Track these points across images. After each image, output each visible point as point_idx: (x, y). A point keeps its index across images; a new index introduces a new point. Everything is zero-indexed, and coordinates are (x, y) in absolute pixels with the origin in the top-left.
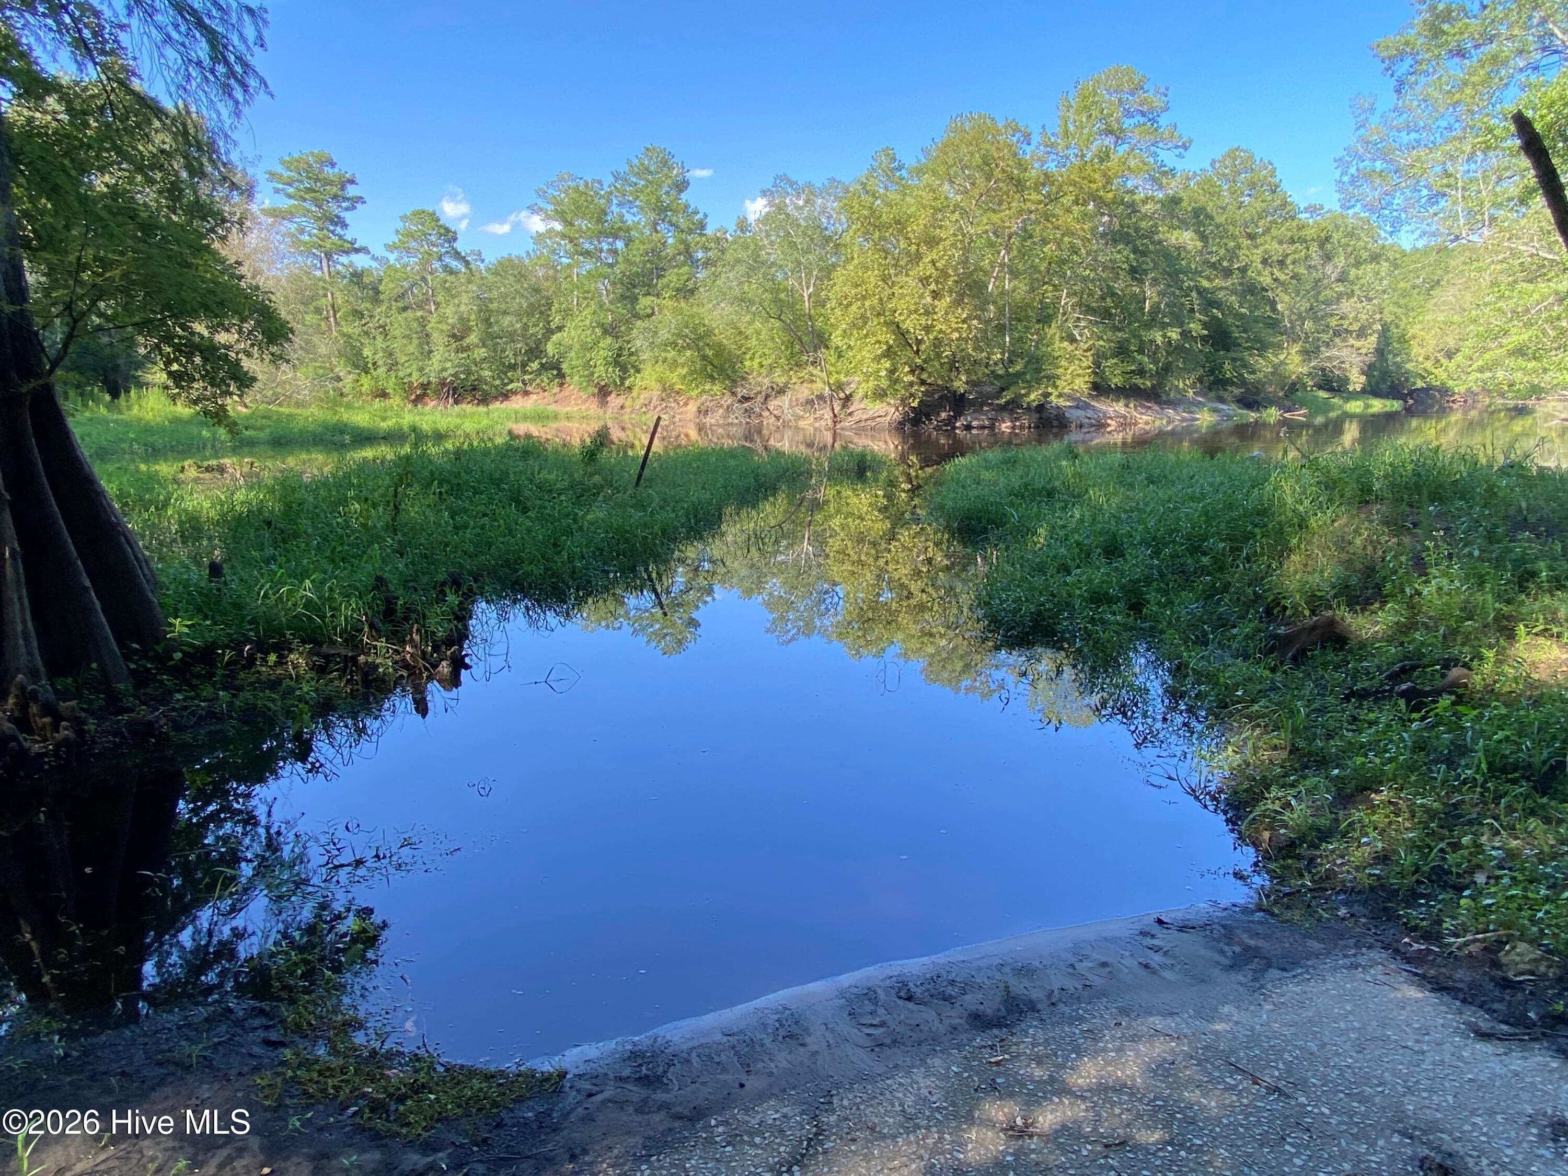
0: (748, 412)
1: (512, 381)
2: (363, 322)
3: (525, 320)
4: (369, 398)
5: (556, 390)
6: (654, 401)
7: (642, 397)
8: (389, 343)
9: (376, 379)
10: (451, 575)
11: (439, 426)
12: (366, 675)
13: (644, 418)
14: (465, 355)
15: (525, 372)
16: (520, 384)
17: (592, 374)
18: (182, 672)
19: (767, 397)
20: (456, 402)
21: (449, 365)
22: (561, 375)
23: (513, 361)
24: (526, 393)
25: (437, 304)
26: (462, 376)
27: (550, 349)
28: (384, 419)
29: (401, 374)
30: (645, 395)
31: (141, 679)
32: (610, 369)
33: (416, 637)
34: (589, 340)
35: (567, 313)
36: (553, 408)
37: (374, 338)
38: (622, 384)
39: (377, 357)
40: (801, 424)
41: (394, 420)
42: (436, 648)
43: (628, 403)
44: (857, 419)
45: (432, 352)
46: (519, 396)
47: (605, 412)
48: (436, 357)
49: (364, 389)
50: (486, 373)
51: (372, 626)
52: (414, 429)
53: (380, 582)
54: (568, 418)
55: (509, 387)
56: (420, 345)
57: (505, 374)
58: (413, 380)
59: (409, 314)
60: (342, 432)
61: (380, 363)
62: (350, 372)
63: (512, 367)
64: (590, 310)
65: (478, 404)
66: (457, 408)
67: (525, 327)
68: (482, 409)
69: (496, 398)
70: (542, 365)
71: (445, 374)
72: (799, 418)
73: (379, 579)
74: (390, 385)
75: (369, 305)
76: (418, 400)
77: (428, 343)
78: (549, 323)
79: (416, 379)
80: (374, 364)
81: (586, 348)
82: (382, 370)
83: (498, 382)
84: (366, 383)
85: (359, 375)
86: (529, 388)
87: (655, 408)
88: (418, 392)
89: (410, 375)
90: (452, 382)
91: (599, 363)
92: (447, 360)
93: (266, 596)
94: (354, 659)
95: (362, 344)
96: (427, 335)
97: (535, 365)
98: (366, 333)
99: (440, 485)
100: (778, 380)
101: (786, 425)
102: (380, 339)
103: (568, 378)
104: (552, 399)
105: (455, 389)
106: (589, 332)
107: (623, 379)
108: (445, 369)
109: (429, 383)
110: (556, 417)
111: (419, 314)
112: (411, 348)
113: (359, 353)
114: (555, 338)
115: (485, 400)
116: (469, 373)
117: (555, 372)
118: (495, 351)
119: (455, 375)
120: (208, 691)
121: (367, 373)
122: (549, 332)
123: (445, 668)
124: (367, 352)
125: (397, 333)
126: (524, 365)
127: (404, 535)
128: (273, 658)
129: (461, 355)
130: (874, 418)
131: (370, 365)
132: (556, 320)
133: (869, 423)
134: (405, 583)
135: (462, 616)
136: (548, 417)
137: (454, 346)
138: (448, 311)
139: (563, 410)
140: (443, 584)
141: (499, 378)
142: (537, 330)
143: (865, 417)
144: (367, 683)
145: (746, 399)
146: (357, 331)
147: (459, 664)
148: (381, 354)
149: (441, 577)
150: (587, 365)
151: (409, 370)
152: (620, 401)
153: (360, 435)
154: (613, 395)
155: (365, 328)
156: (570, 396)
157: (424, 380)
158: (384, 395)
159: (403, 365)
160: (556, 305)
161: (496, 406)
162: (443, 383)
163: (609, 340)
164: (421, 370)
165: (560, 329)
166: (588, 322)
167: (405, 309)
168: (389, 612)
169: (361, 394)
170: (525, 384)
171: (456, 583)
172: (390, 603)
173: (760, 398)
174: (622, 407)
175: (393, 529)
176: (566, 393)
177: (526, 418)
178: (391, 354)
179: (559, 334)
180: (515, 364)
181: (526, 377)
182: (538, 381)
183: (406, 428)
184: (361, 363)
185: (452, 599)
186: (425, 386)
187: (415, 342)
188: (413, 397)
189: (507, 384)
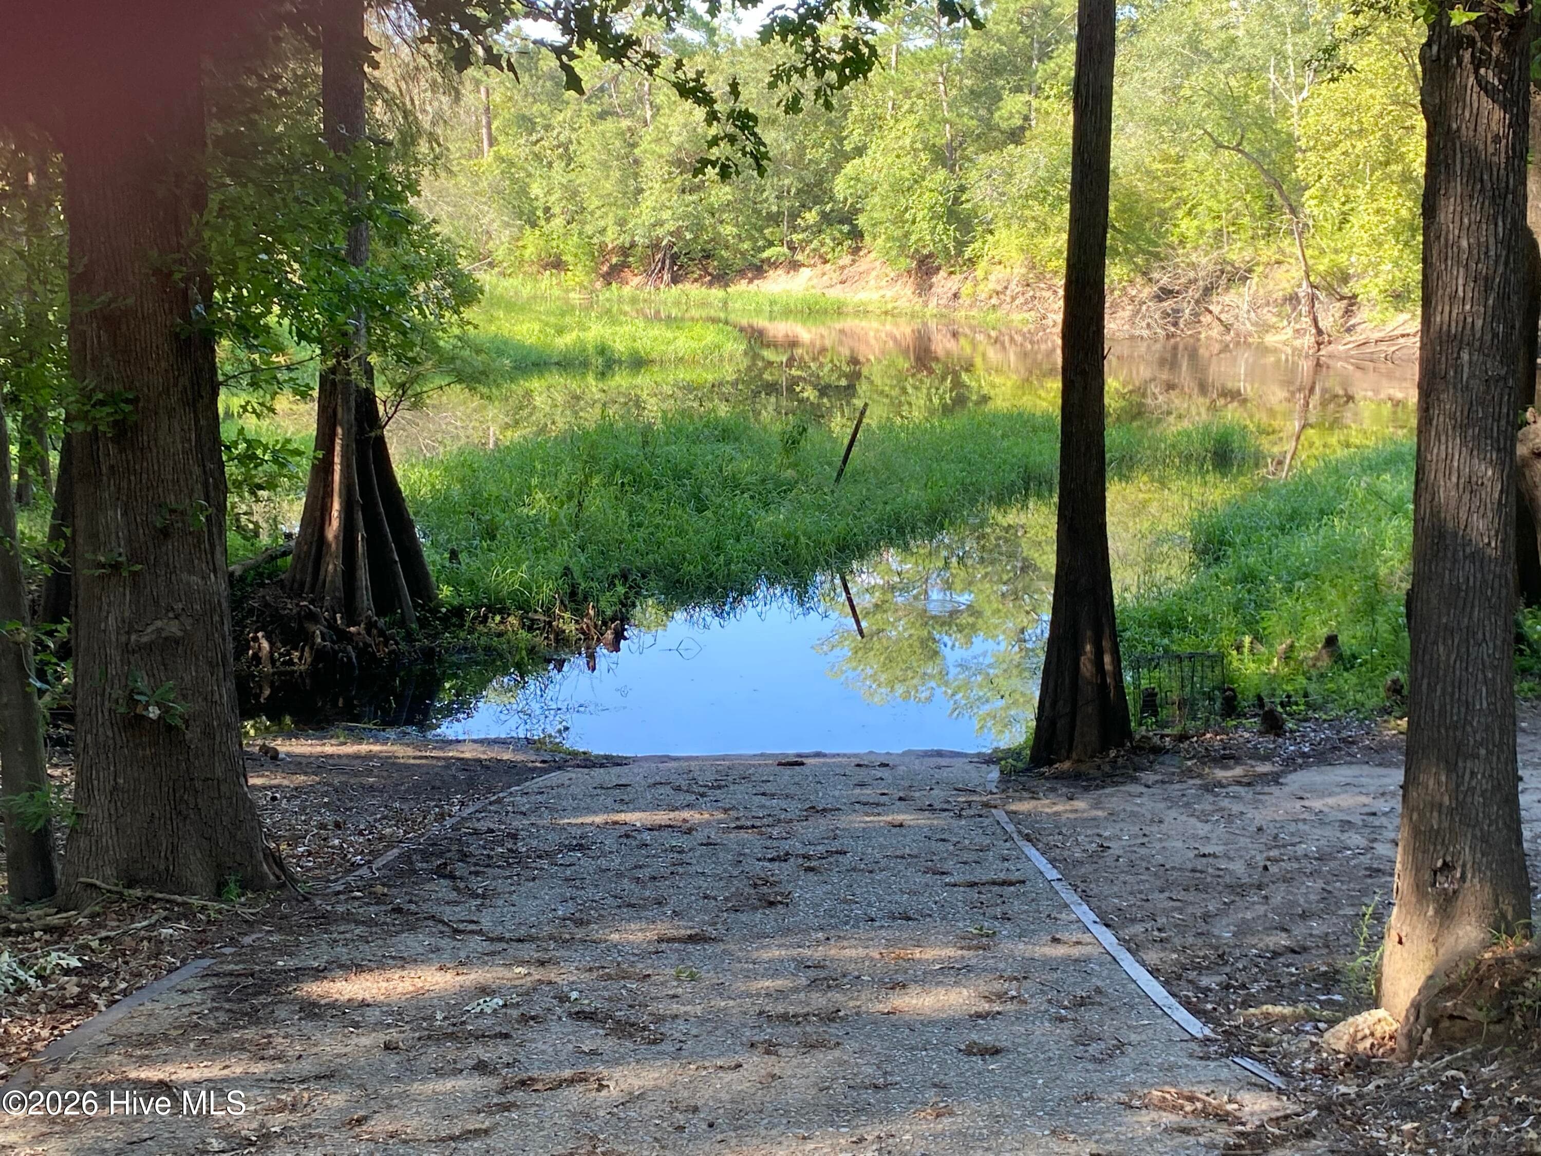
0: (1174, 317)
1: (771, 244)
2: (534, 137)
3: (799, 137)
4: (535, 268)
5: (847, 259)
6: (1013, 286)
7: (992, 278)
8: (572, 176)
9: (548, 238)
10: (622, 570)
11: (638, 345)
12: (557, 635)
13: (992, 317)
14: (695, 197)
15: (794, 229)
16: (785, 249)
17: (907, 235)
18: (445, 619)
19: (1208, 291)
20: (675, 280)
21: (666, 215)
22: (857, 234)
23: (774, 209)
24: (795, 266)
25: (656, 109)
26: (689, 236)
27: (840, 187)
28: (560, 331)
29: (589, 229)
30: (998, 273)
31: (423, 623)
32: (940, 227)
33: (591, 612)
34: (906, 174)
35: (874, 124)
36: (836, 293)
37: (550, 165)
38: (960, 253)
39: (553, 198)
40: (1271, 339)
41: (574, 335)
42: (605, 623)
43: (967, 289)
44: (1361, 338)
45: (640, 191)
46: (780, 271)
47: (926, 303)
48: (648, 202)
49: (527, 253)
50: (728, 230)
51: (562, 602)
52: (602, 350)
53: (567, 571)
54: (862, 312)
55: (765, 255)
56: (622, 181)
57: (760, 230)
58: (607, 240)
59: (609, 125)
60: (500, 353)
61: (556, 210)
62: (507, 225)
63: (774, 219)
64: (912, 119)
65: (711, 284)
66: (675, 290)
67: (801, 149)
68: (717, 293)
69: (741, 273)
70: (824, 216)
71: (660, 232)
72: (1267, 328)
73: (567, 568)
74: (570, 248)
75: (545, 108)
76: (613, 275)
77: (636, 175)
78: (841, 140)
79: (612, 238)
80: (547, 210)
81: (901, 189)
82: (558, 222)
83: (746, 246)
84: (532, 244)
85: (521, 228)
86: (799, 257)
87: (1013, 299)
88: (614, 260)
89: (603, 231)
90: (671, 245)
91: (920, 216)
92: (663, 207)
93: (497, 575)
94: (550, 623)
95: (529, 175)
96: (636, 162)
97: (811, 217)
98: (538, 157)
99: (624, 473)
100: (1233, 256)
101: (1242, 342)
102: (558, 166)
103: (867, 238)
104: (836, 277)
105: (674, 258)
106: (909, 159)
107: (961, 245)
108: (660, 223)
109: (633, 245)
110: (839, 311)
111: (625, 123)
112: (608, 186)
113: (524, 191)
114: (849, 168)
115: (721, 278)
116: (699, 228)
117: (846, 228)
118: (746, 190)
119: (677, 233)
120: (462, 634)
121: (534, 225)
122: (840, 158)
123: (609, 635)
124: (536, 189)
125: (586, 159)
126: (794, 215)
127: (585, 531)
128: (498, 618)
129: (688, 198)
130: (1392, 339)
131: (539, 213)
132: (854, 136)
133: (1383, 347)
134: (585, 575)
135: (626, 604)
136: (826, 312)
137: (678, 181)
138: (672, 121)
139: (853, 296)
140: (615, 576)
141: (752, 238)
142: (819, 155)
143: (1377, 335)
144: (557, 641)
145: (1166, 293)
146: (524, 152)
147: (619, 636)
148: (557, 196)
149: (612, 571)
150: (899, 220)
151: (602, 223)
152: (953, 283)
153: (524, 358)
154: (943, 273)
155: (536, 149)
156: (868, 272)
157: (626, 239)
158: (557, 264)
159: (592, 213)
160: (856, 109)
161: (741, 287)
162: (655, 246)
163: (942, 173)
164: (622, 223)
165: (860, 151)
166: (907, 141)
167: (603, 116)
168: (573, 594)
169: (522, 261)
170: (792, 249)
171: (624, 577)
172: (574, 587)
173: (1193, 293)
174: (956, 296)
175: (576, 525)
176: (864, 264)
177: (787, 312)
178: (575, 193)
179: (857, 161)
180: (779, 213)
181: (795, 237)
182: (816, 243)
183: (591, 350)
184: (526, 208)
185: (621, 590)
186: (625, 251)
187: (616, 174)
188: (605, 268)
189: (763, 249)
